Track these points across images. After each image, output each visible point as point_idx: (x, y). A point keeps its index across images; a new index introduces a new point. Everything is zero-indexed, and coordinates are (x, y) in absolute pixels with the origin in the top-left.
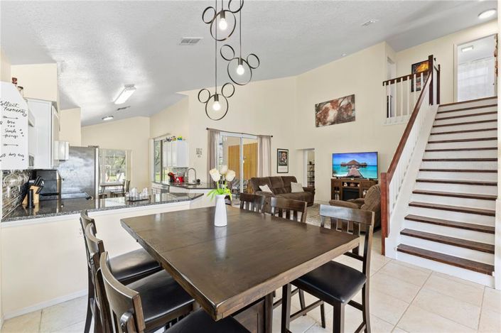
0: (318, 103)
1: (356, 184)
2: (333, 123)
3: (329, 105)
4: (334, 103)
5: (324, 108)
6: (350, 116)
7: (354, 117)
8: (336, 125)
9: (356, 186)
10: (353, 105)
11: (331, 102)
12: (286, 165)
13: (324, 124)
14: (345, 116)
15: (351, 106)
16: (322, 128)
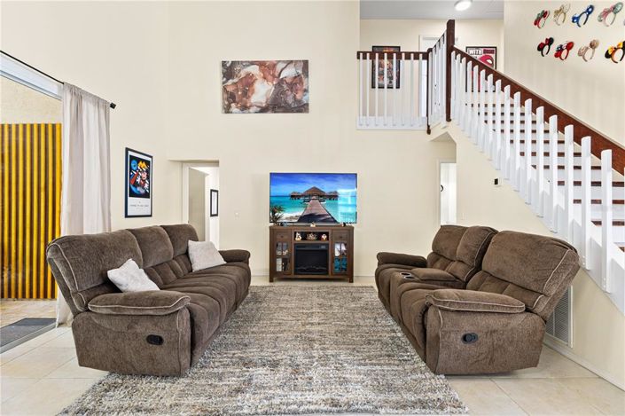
0: (229, 59)
1: (319, 235)
2: (263, 110)
3: (254, 70)
4: (267, 68)
5: (243, 74)
6: (300, 101)
7: (307, 104)
8: (270, 116)
9: (319, 238)
10: (305, 81)
11: (261, 64)
12: (146, 195)
13: (244, 108)
14: (290, 100)
15: (301, 82)
16: (237, 117)
